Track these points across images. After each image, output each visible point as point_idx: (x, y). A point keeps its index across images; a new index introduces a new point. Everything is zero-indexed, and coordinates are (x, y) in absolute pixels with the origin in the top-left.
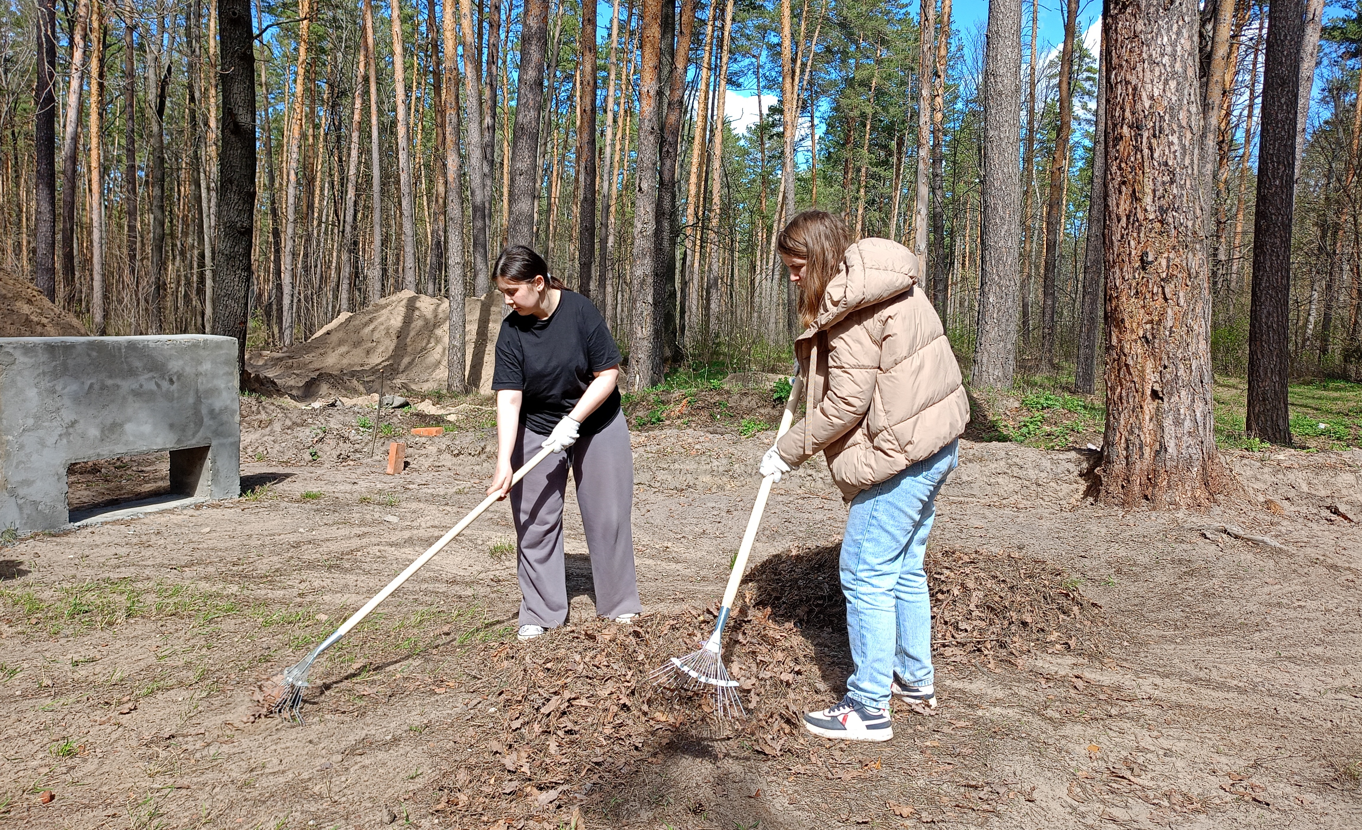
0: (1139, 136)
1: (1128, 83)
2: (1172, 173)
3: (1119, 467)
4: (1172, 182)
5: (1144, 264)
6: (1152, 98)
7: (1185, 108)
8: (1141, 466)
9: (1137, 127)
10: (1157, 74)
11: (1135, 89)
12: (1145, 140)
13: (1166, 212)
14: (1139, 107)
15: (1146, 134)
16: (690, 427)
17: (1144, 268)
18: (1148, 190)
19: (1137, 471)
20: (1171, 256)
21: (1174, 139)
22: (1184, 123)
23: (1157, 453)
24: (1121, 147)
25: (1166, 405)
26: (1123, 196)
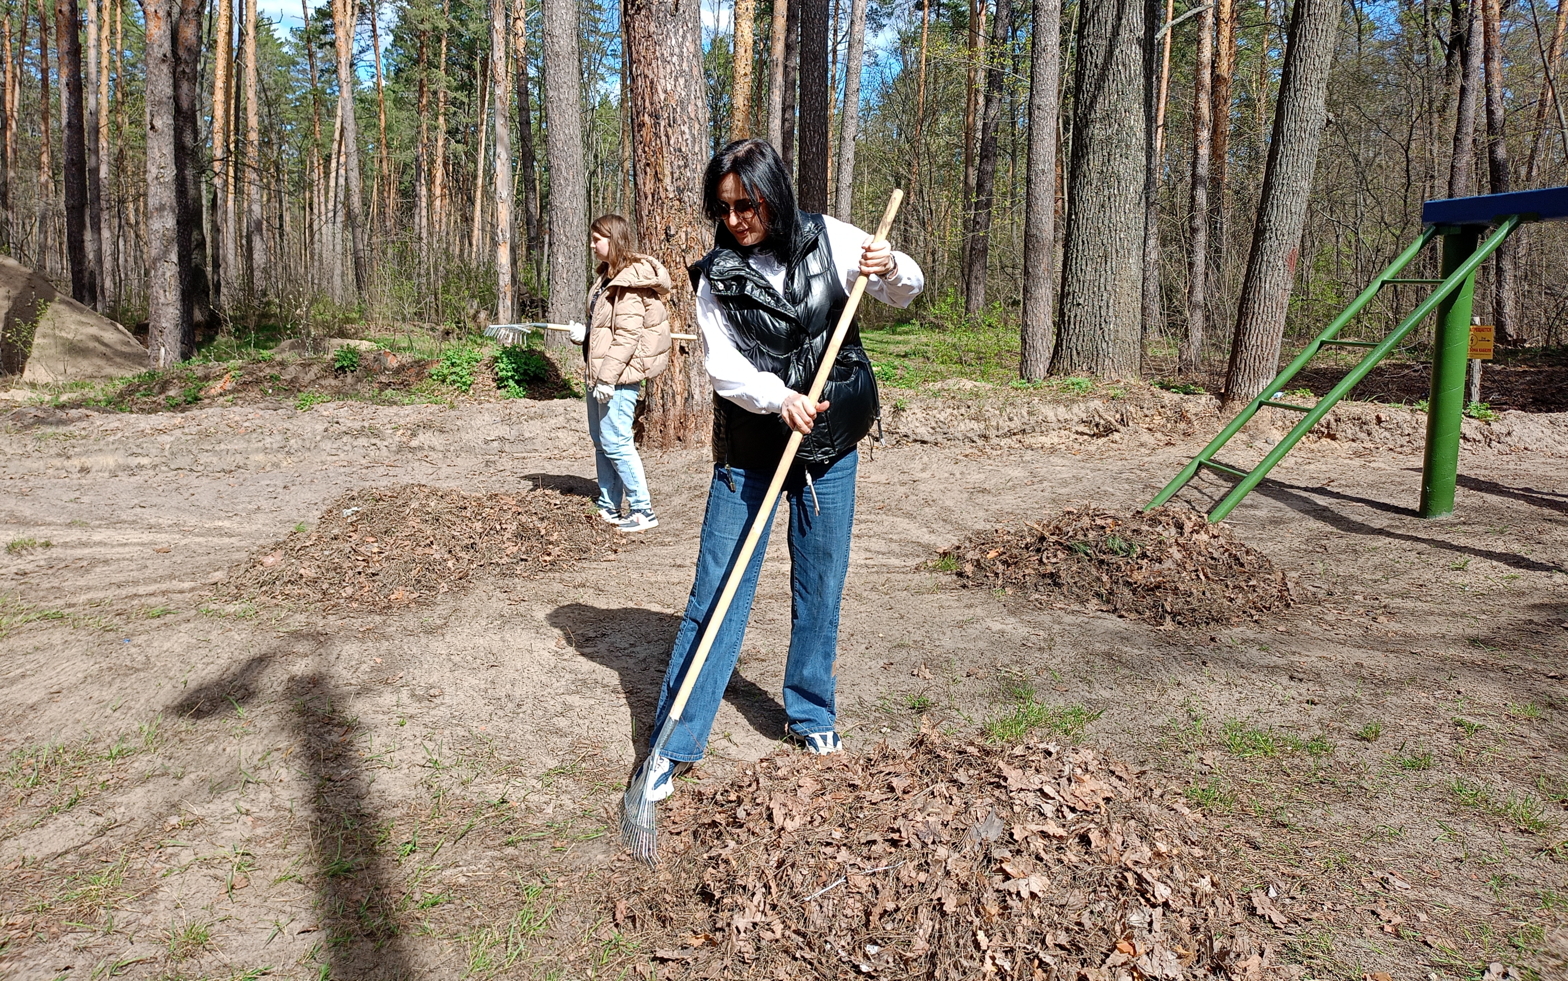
0: (656, 124)
1: (646, 77)
2: (685, 158)
3: (657, 414)
4: (686, 166)
5: (668, 237)
6: (665, 92)
7: (693, 102)
8: (675, 412)
9: (655, 116)
10: (669, 71)
11: (652, 82)
12: (662, 128)
13: (682, 191)
14: (655, 98)
15: (663, 124)
16: (236, 404)
17: (668, 241)
18: (667, 173)
19: (671, 417)
20: (689, 230)
21: (685, 128)
22: (693, 116)
23: (687, 399)
24: (644, 132)
25: (691, 359)
26: (648, 177)
